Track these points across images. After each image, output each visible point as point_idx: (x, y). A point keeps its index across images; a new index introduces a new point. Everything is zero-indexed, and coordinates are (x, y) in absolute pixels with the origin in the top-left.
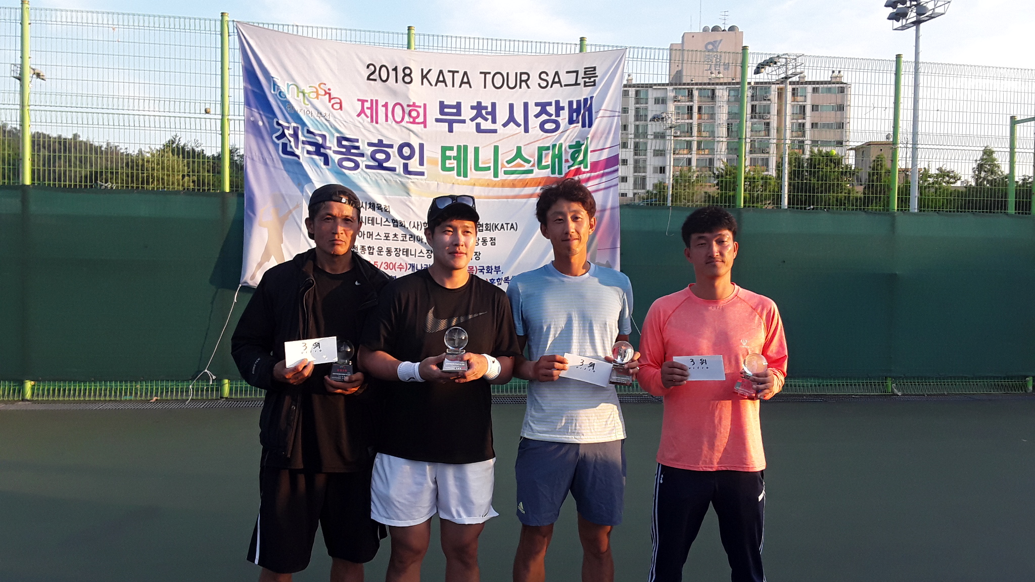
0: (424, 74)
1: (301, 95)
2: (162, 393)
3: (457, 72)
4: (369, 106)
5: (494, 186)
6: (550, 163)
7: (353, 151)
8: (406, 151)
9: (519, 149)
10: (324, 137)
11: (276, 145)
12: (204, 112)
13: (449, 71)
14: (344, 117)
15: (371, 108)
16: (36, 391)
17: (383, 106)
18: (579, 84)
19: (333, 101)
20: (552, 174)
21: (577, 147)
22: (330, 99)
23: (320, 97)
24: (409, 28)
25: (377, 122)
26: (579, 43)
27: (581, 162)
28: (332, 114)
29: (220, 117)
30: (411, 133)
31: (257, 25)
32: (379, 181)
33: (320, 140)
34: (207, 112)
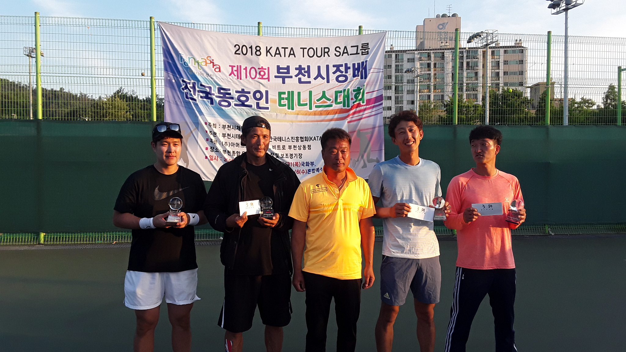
0: (268, 49)
1: (196, 64)
2: (119, 239)
3: (287, 48)
4: (236, 69)
5: (310, 115)
6: (342, 100)
7: (227, 96)
8: (258, 95)
9: (324, 93)
10: (210, 88)
11: (182, 93)
12: (141, 75)
13: (282, 48)
14: (222, 77)
15: (237, 71)
16: (46, 239)
17: (244, 69)
18: (359, 54)
19: (215, 67)
20: (343, 107)
21: (358, 90)
22: (214, 66)
23: (207, 64)
24: (259, 23)
25: (241, 79)
26: (358, 29)
27: (360, 100)
28: (215, 74)
29: (150, 78)
30: (261, 85)
31: (171, 23)
32: (243, 113)
33: (208, 90)
34: (142, 75)
